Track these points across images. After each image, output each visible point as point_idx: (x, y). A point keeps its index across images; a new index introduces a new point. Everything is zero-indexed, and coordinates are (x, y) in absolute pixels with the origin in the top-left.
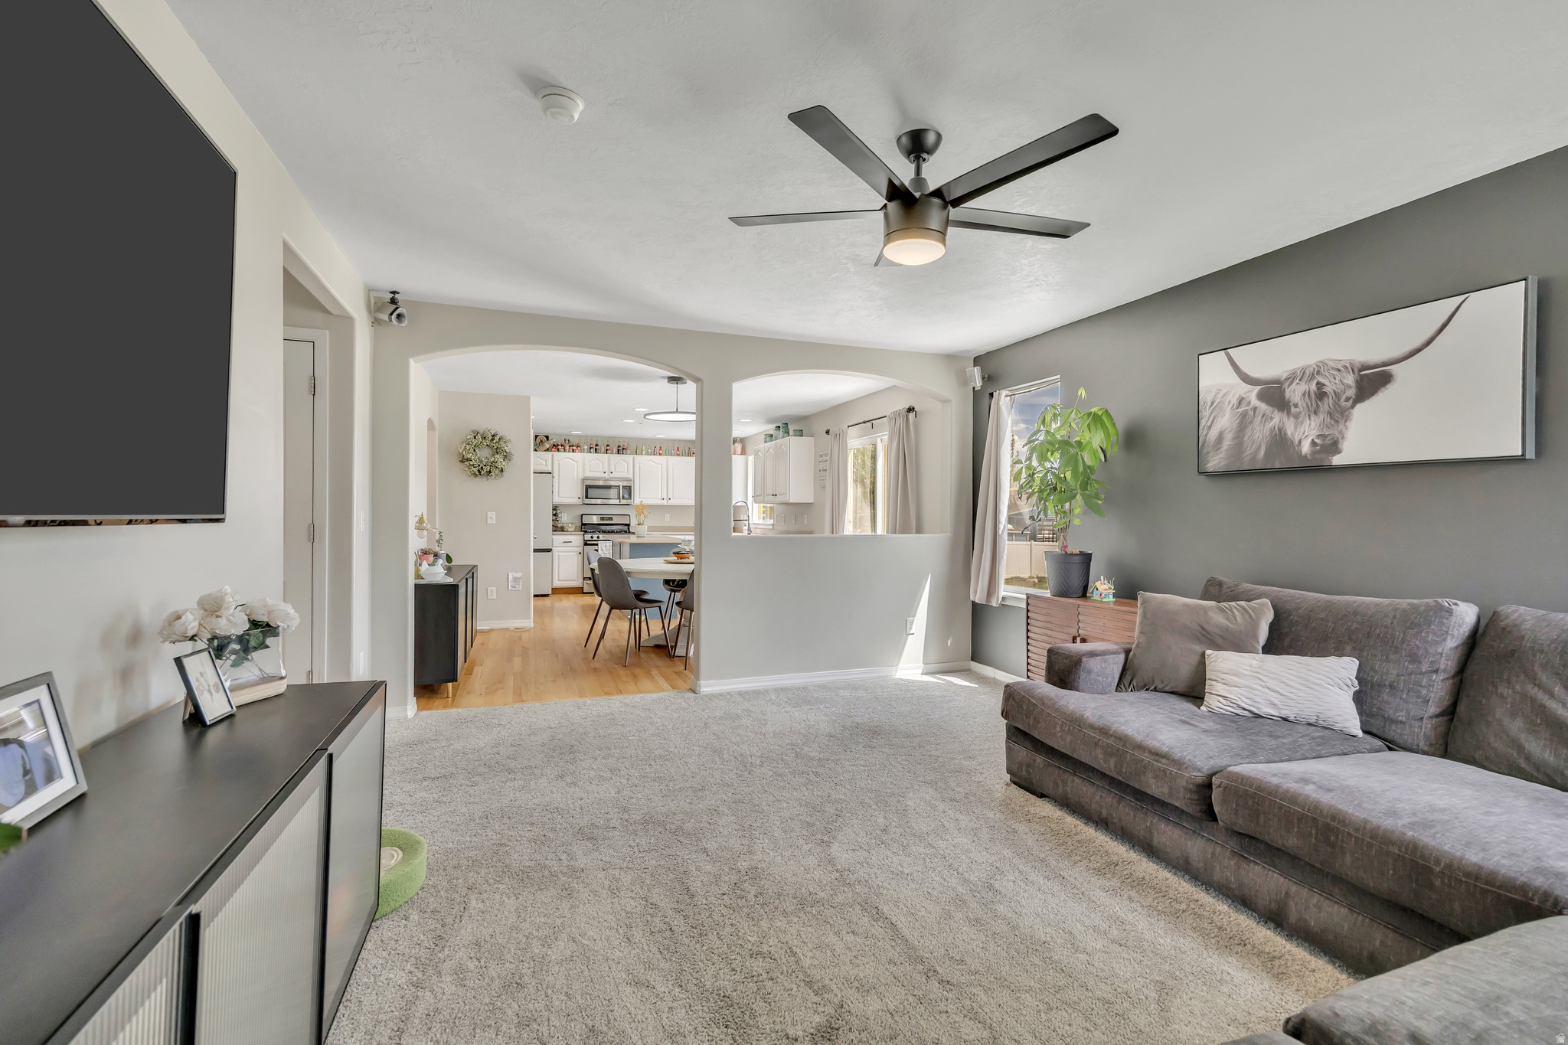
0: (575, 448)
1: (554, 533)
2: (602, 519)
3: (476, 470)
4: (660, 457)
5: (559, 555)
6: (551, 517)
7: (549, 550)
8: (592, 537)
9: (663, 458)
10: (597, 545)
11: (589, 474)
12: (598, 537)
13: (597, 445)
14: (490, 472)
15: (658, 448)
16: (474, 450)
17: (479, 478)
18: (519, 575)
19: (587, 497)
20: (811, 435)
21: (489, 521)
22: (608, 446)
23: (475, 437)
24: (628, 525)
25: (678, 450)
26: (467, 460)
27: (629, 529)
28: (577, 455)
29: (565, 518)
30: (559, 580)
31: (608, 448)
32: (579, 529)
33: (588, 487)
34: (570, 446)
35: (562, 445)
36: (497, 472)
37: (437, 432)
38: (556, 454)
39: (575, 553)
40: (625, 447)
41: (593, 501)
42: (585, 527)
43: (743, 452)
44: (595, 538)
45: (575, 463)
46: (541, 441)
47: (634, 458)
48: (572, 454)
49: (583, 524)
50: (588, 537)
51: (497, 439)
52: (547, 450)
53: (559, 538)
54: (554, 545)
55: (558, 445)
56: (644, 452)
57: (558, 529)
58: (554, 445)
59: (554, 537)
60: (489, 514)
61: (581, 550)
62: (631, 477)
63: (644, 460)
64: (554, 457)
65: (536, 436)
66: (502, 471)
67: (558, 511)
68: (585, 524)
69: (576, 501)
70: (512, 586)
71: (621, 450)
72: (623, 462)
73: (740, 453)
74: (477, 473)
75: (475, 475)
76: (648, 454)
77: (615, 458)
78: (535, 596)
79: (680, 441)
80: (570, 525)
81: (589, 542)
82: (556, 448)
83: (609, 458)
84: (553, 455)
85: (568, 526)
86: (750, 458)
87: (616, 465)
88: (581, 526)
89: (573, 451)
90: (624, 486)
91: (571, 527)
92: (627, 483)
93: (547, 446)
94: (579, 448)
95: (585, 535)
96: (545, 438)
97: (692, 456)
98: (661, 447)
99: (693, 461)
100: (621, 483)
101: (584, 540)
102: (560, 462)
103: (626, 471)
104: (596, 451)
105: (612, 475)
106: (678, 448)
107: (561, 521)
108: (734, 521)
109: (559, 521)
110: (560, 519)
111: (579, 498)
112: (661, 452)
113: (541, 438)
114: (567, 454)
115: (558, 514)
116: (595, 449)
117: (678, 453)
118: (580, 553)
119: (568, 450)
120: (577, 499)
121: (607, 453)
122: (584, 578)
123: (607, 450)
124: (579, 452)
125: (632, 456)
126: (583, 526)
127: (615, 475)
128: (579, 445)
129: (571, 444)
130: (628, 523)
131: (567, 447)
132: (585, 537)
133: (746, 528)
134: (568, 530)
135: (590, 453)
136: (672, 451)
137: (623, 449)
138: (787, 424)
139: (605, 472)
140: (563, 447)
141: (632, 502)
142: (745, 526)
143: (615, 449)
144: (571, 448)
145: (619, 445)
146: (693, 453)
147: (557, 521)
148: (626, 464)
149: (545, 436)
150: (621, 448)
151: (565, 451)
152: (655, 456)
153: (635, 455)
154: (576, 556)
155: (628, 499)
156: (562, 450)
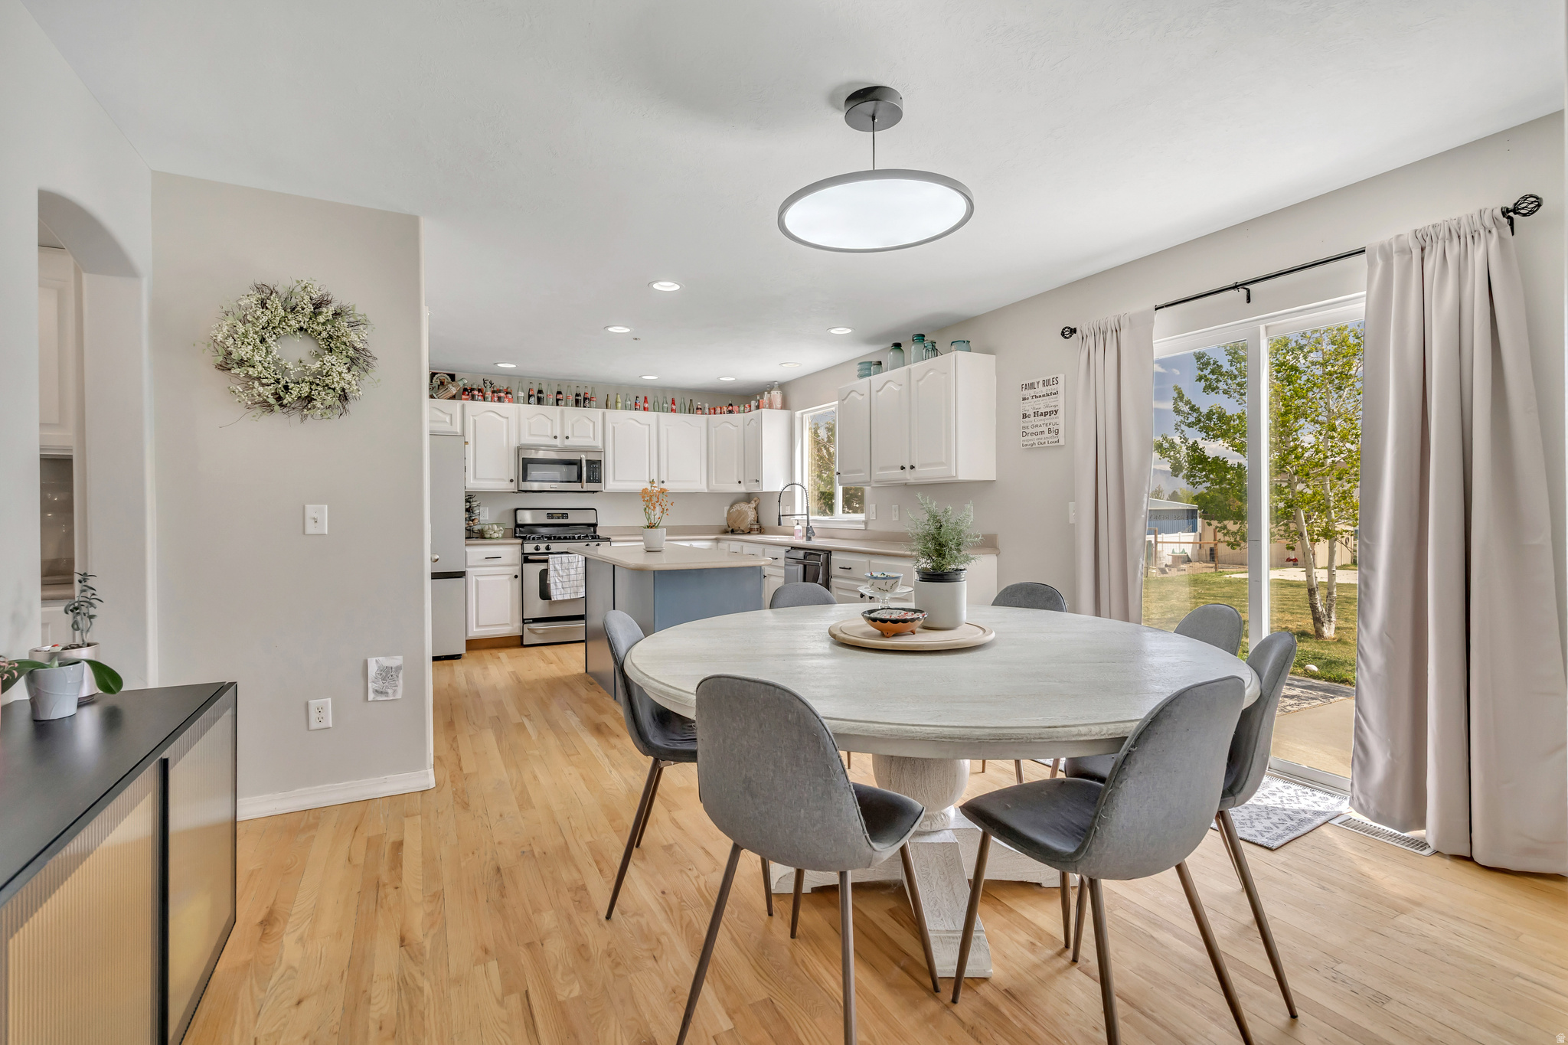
0: (502, 395)
1: (468, 542)
2: (550, 516)
3: (268, 392)
4: (646, 413)
5: (477, 581)
6: (463, 515)
7: (461, 575)
8: (537, 548)
9: (651, 416)
10: (546, 561)
11: (527, 440)
12: (548, 548)
13: (540, 392)
14: (309, 399)
15: (641, 399)
16: (263, 340)
17: (278, 417)
18: (396, 661)
19: (524, 480)
20: (988, 351)
21: (311, 528)
22: (559, 393)
23: (264, 305)
24: (595, 525)
25: (673, 403)
26: (241, 363)
27: (595, 532)
28: (506, 407)
29: (485, 516)
30: (478, 626)
31: (560, 396)
32: (510, 533)
33: (527, 463)
34: (493, 392)
35: (480, 390)
36: (330, 399)
37: (145, 283)
38: (468, 404)
39: (507, 577)
40: (589, 396)
41: (534, 486)
42: (521, 532)
43: (785, 406)
44: (543, 549)
45: (504, 420)
46: (442, 383)
47: (604, 414)
48: (496, 405)
49: (518, 526)
50: (529, 548)
51: (328, 312)
52: (453, 397)
53: (477, 552)
54: (469, 564)
55: (472, 390)
56: (619, 405)
57: (475, 534)
58: (465, 390)
59: (469, 550)
60: (311, 510)
61: (516, 570)
62: (600, 445)
63: (620, 418)
64: (466, 408)
65: (433, 375)
66: (344, 397)
67: (474, 504)
68: (522, 526)
69: (506, 486)
70: (376, 692)
71: (581, 400)
72: (586, 421)
73: (779, 406)
74: (272, 400)
75: (265, 405)
76: (625, 408)
77: (572, 413)
78: (435, 659)
79: (674, 390)
80: (495, 527)
81: (530, 557)
82: (468, 395)
83: (562, 413)
84: (463, 406)
85: (493, 530)
86: (798, 414)
87: (573, 425)
88: (515, 530)
89: (500, 399)
90: (587, 461)
91: (497, 532)
92: (593, 457)
93: (453, 390)
94: (510, 396)
95: (522, 544)
96: (448, 377)
97: (696, 413)
98: (646, 398)
99: (699, 420)
100: (583, 457)
101: (523, 554)
102: (476, 418)
103: (592, 436)
104: (540, 401)
105: (567, 443)
106: (673, 400)
107: (479, 521)
108: (779, 516)
109: (476, 521)
110: (477, 517)
111: (512, 481)
112: (646, 405)
113: (441, 378)
114: (488, 405)
115: (475, 508)
116: (538, 397)
117: (674, 407)
118: (516, 577)
119: (490, 399)
120: (508, 482)
121: (557, 405)
122: (524, 620)
123: (558, 400)
124: (509, 402)
125: (600, 411)
126: (518, 529)
127: (573, 442)
128: (509, 390)
129: (495, 389)
130: (594, 522)
131: (489, 394)
132: (523, 548)
133: (799, 527)
134: (492, 537)
135: (529, 403)
136: (665, 405)
137: (585, 399)
138: (924, 336)
139: (556, 437)
140: (480, 394)
141: (601, 487)
142: (798, 524)
143: (572, 398)
144: (495, 394)
145: (578, 393)
146: (697, 409)
147: (473, 520)
148: (591, 425)
149: (448, 374)
150: (581, 398)
151: (484, 399)
152: (637, 412)
153: (605, 410)
154: (509, 583)
155: (596, 482)
156: (480, 398)
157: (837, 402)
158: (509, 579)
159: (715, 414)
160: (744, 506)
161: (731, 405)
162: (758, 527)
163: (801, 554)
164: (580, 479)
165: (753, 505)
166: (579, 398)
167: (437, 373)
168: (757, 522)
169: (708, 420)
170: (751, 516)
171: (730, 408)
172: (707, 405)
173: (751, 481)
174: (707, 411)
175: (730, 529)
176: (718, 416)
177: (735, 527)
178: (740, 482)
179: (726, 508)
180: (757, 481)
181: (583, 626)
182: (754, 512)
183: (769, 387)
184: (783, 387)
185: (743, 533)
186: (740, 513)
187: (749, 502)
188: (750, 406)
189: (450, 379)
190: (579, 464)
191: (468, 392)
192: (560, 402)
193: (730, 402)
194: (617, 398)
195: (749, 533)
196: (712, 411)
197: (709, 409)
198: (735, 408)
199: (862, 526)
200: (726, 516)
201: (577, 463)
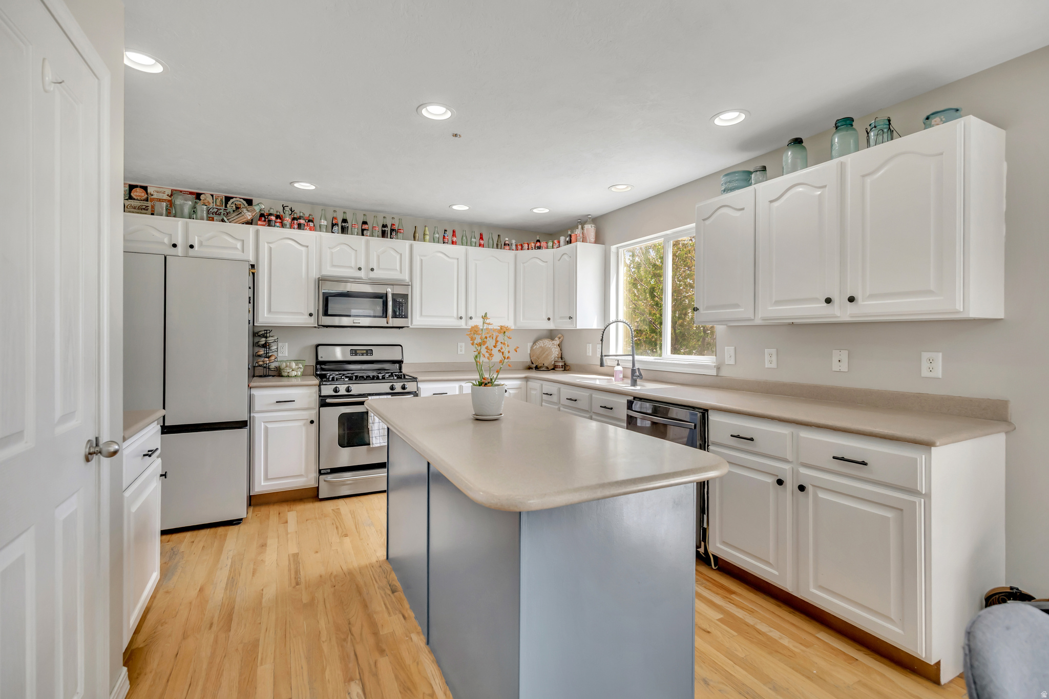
0: (302, 221)
1: (255, 385)
2: (354, 352)
4: (454, 246)
5: (266, 431)
7: (245, 424)
8: (336, 390)
9: (458, 250)
11: (329, 271)
12: (348, 390)
13: (345, 221)
15: (449, 233)
19: (326, 313)
22: (365, 223)
24: (400, 362)
25: (481, 238)
27: (400, 368)
28: (306, 235)
29: (283, 352)
30: (267, 479)
31: (365, 227)
32: (311, 370)
33: (326, 299)
34: (293, 219)
35: (277, 217)
38: (264, 230)
39: (303, 422)
40: (396, 227)
41: (336, 321)
42: (320, 370)
43: (598, 240)
44: (342, 391)
45: (303, 249)
46: (237, 208)
47: (411, 246)
48: (295, 233)
49: (318, 363)
50: (328, 390)
52: (250, 223)
53: (267, 395)
54: (255, 410)
55: (269, 216)
56: (427, 237)
57: (265, 373)
58: (262, 215)
59: (255, 394)
61: (312, 414)
62: (406, 277)
63: (428, 250)
64: (261, 234)
67: (270, 340)
68: (324, 363)
69: (303, 320)
71: (388, 232)
72: (393, 253)
73: (593, 240)
76: (433, 240)
77: (378, 244)
79: (480, 225)
80: (294, 365)
81: (329, 401)
82: (265, 221)
83: (367, 243)
84: (257, 232)
85: (291, 367)
86: (613, 248)
87: (378, 257)
88: (316, 367)
89: (300, 226)
90: (393, 295)
91: (295, 370)
92: (399, 290)
93: (249, 216)
94: (311, 224)
95: (320, 386)
96: (245, 202)
97: (504, 248)
98: (454, 232)
99: (507, 255)
100: (389, 290)
101: (320, 396)
102: (271, 245)
103: (398, 268)
104: (344, 230)
105: (372, 275)
106: (481, 235)
107: (276, 358)
108: (602, 356)
109: (273, 358)
110: (275, 354)
111: (311, 315)
112: (455, 239)
113: (237, 203)
114: (287, 232)
115: (272, 344)
116: (342, 226)
117: (482, 242)
118: (312, 422)
119: (288, 226)
120: (307, 316)
121: (363, 235)
122: (320, 471)
123: (363, 230)
124: (311, 230)
125: (407, 243)
126: (318, 366)
127: (378, 274)
128: (311, 218)
129: (295, 216)
130: (399, 358)
131: (288, 220)
132: (320, 390)
133: (619, 368)
134: (290, 375)
135: (332, 232)
136: (473, 240)
137: (392, 230)
138: (852, 120)
139: (360, 269)
140: (279, 220)
141: (407, 322)
142: (618, 365)
143: (379, 229)
144: (295, 222)
145: (385, 224)
146: (505, 244)
147: (269, 357)
148: (398, 257)
149: (244, 199)
150: (388, 229)
151: (283, 225)
152: (445, 245)
153: (413, 242)
154: (304, 429)
155: (402, 318)
156: (278, 224)
157: (694, 225)
158: (304, 425)
159: (522, 249)
160: (547, 343)
161: (538, 241)
162: (563, 364)
163: (648, 408)
164: (385, 314)
165: (557, 342)
166: (386, 229)
167: (232, 198)
168: (561, 358)
169: (516, 256)
170: (555, 352)
171: (538, 244)
172: (514, 242)
173: (561, 318)
174: (514, 247)
175: (534, 366)
176: (525, 252)
177: (539, 363)
178: (549, 319)
179: (530, 345)
180: (570, 318)
181: (383, 476)
182: (558, 349)
183: (582, 221)
184: (596, 220)
185: (548, 369)
186: (543, 349)
187: (552, 339)
188: (559, 242)
189: (246, 205)
190: (385, 298)
191: (265, 218)
192: (365, 232)
193: (538, 238)
194: (425, 231)
195: (553, 369)
196: (520, 247)
197: (516, 246)
198: (543, 244)
199: (714, 372)
200: (529, 352)
201: (383, 297)
